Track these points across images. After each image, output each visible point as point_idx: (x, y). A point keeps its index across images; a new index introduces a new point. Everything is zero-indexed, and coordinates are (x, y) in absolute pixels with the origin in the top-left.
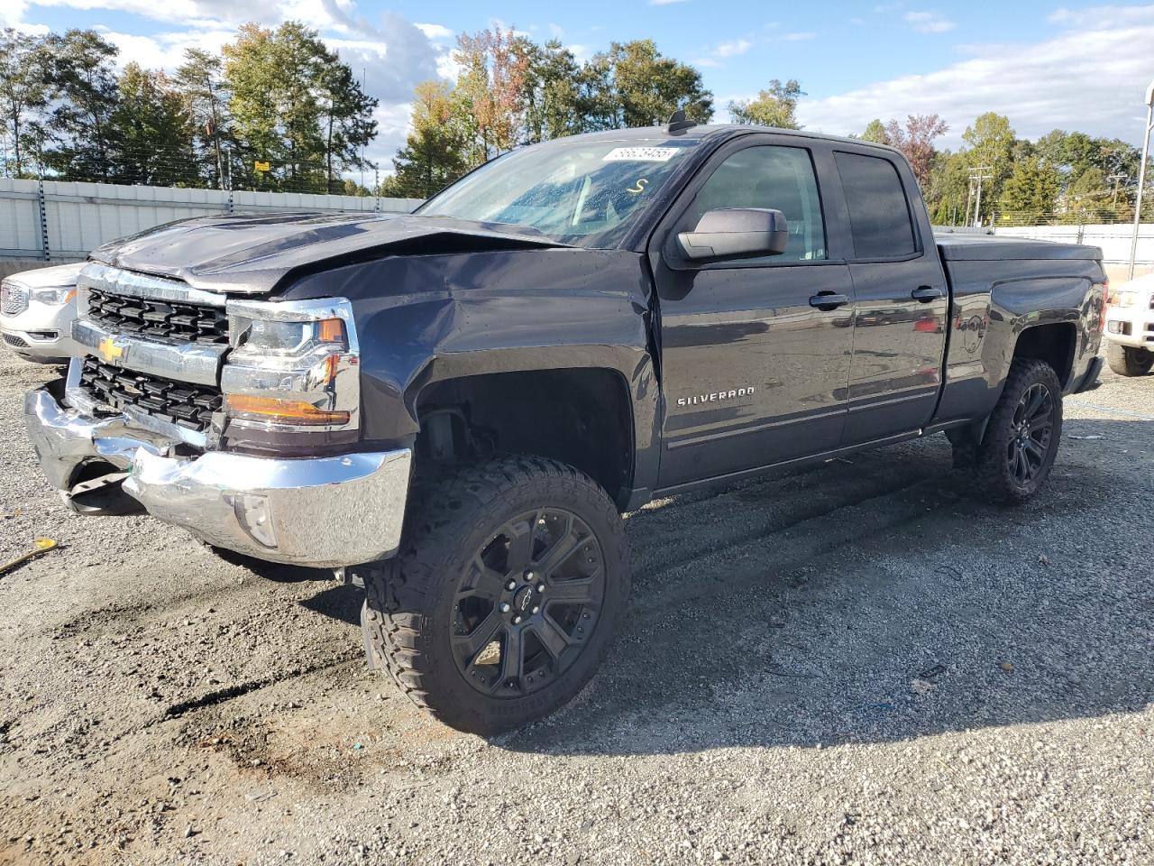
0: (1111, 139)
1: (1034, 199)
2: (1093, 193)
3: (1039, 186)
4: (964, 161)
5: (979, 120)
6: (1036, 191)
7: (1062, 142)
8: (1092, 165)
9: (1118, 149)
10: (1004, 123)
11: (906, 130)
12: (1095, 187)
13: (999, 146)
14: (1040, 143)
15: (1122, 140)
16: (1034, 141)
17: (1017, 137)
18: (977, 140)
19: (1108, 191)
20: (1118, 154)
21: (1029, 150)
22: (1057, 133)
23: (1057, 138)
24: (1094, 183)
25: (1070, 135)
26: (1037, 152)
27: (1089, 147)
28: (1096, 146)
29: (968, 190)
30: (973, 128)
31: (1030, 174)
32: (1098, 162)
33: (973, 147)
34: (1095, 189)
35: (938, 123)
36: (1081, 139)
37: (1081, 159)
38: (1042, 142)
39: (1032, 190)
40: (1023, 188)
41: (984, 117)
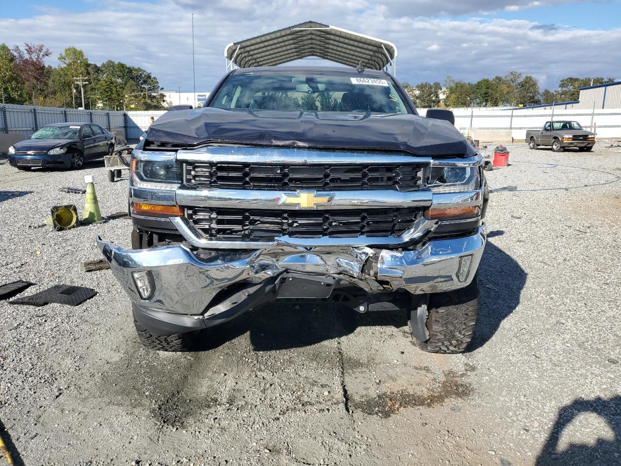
0: (136, 67)
1: (113, 96)
2: (133, 94)
3: (115, 89)
4: (62, 73)
5: (66, 50)
6: (113, 92)
7: (113, 66)
8: (130, 79)
9: (140, 72)
10: (81, 53)
11: (25, 52)
12: (134, 91)
13: (80, 66)
14: (102, 66)
15: (141, 68)
16: (99, 65)
17: (89, 62)
18: (67, 61)
19: (140, 93)
20: (141, 74)
21: (97, 70)
22: (110, 62)
23: (110, 65)
24: (133, 89)
25: (117, 63)
26: (102, 71)
27: (127, 70)
28: (130, 70)
29: (71, 90)
30: (64, 54)
31: (108, 83)
32: (132, 78)
33: (65, 65)
34: (134, 92)
35: (44, 50)
36: (122, 66)
37: (124, 76)
38: (103, 65)
39: (112, 91)
40: (106, 90)
41: (69, 49)
